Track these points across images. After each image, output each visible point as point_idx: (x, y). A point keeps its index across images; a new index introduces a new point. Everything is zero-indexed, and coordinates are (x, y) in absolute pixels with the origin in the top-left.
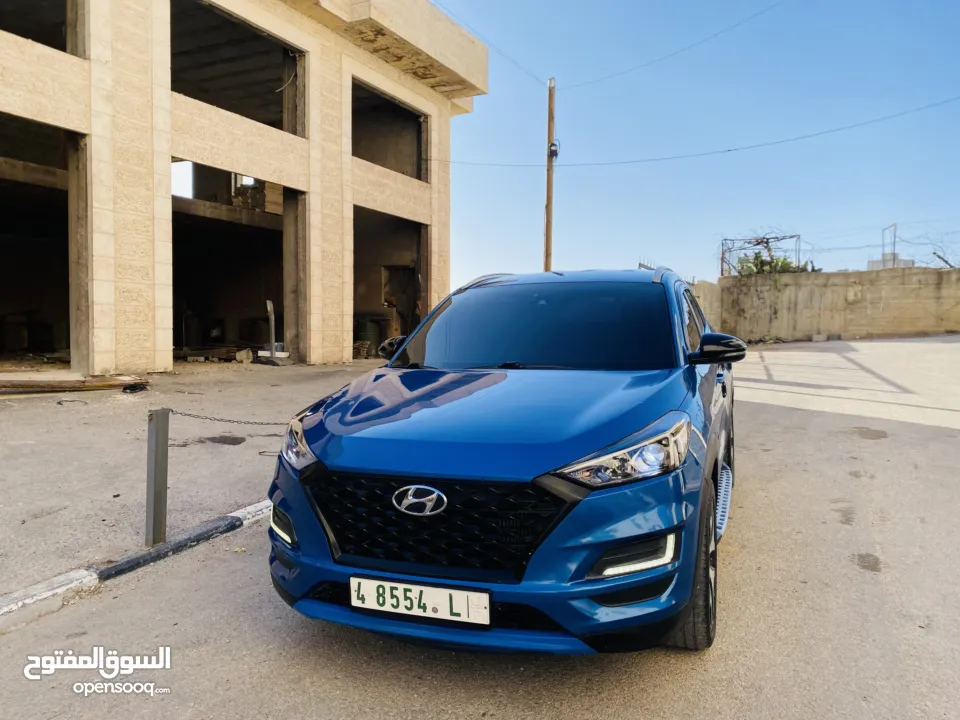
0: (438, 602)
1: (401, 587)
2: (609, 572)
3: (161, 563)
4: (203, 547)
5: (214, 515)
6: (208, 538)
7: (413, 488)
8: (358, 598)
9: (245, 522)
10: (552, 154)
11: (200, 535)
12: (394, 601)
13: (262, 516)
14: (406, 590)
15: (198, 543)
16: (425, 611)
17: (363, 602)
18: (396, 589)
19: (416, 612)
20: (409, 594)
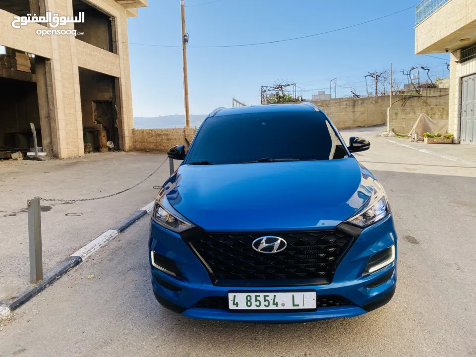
0: (284, 300)
1: (262, 295)
2: (372, 270)
3: (44, 292)
4: (65, 278)
5: (63, 257)
6: (66, 272)
7: (265, 238)
8: (234, 304)
9: (83, 259)
10: (185, 41)
11: (60, 272)
12: (257, 303)
13: (91, 253)
14: (265, 296)
15: (61, 276)
16: (277, 306)
17: (237, 306)
18: (259, 296)
19: (272, 307)
20: (267, 298)
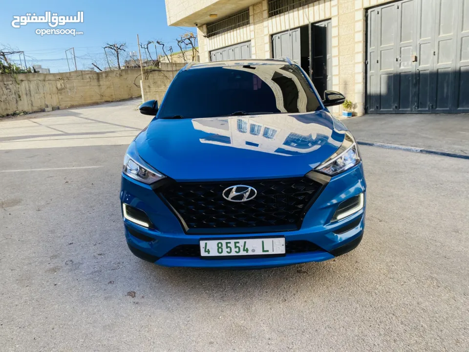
0: (254, 246)
1: (232, 241)
2: (340, 217)
7: (235, 187)
8: (205, 252)
12: (228, 250)
14: (236, 243)
16: (247, 252)
17: (209, 253)
18: (230, 243)
19: (242, 253)
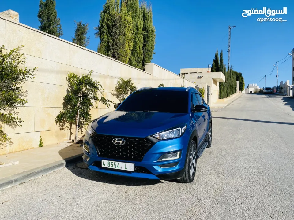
0: (122, 165)
7: (117, 139)
8: (103, 165)
12: (112, 166)
14: (115, 163)
16: (119, 168)
18: (112, 162)
